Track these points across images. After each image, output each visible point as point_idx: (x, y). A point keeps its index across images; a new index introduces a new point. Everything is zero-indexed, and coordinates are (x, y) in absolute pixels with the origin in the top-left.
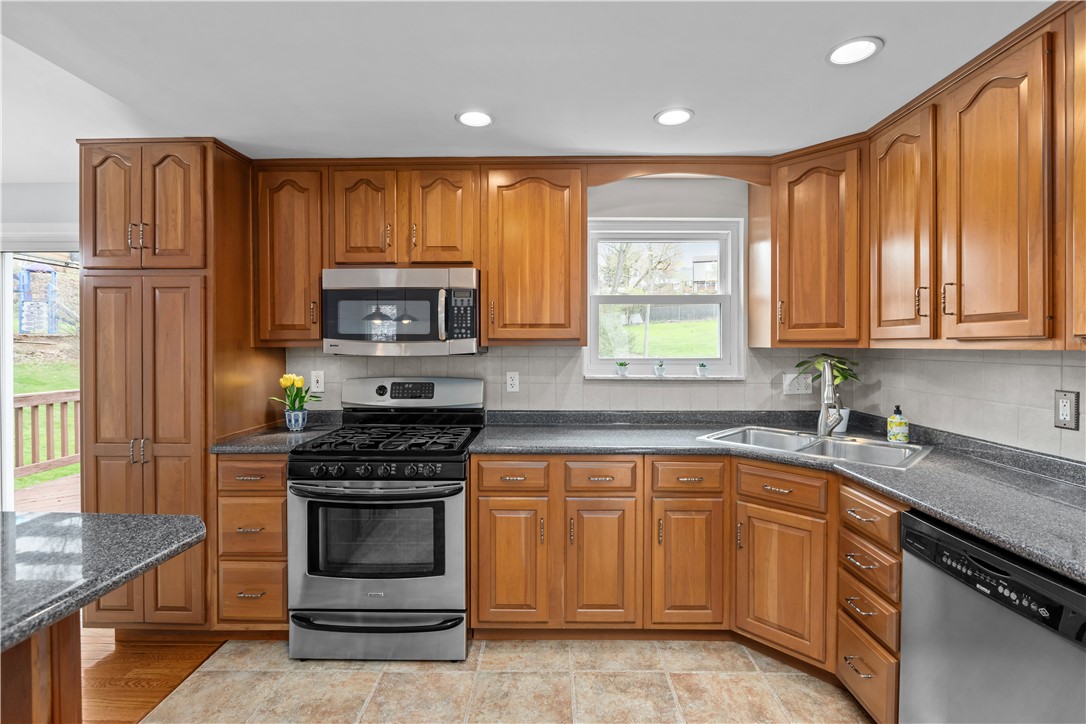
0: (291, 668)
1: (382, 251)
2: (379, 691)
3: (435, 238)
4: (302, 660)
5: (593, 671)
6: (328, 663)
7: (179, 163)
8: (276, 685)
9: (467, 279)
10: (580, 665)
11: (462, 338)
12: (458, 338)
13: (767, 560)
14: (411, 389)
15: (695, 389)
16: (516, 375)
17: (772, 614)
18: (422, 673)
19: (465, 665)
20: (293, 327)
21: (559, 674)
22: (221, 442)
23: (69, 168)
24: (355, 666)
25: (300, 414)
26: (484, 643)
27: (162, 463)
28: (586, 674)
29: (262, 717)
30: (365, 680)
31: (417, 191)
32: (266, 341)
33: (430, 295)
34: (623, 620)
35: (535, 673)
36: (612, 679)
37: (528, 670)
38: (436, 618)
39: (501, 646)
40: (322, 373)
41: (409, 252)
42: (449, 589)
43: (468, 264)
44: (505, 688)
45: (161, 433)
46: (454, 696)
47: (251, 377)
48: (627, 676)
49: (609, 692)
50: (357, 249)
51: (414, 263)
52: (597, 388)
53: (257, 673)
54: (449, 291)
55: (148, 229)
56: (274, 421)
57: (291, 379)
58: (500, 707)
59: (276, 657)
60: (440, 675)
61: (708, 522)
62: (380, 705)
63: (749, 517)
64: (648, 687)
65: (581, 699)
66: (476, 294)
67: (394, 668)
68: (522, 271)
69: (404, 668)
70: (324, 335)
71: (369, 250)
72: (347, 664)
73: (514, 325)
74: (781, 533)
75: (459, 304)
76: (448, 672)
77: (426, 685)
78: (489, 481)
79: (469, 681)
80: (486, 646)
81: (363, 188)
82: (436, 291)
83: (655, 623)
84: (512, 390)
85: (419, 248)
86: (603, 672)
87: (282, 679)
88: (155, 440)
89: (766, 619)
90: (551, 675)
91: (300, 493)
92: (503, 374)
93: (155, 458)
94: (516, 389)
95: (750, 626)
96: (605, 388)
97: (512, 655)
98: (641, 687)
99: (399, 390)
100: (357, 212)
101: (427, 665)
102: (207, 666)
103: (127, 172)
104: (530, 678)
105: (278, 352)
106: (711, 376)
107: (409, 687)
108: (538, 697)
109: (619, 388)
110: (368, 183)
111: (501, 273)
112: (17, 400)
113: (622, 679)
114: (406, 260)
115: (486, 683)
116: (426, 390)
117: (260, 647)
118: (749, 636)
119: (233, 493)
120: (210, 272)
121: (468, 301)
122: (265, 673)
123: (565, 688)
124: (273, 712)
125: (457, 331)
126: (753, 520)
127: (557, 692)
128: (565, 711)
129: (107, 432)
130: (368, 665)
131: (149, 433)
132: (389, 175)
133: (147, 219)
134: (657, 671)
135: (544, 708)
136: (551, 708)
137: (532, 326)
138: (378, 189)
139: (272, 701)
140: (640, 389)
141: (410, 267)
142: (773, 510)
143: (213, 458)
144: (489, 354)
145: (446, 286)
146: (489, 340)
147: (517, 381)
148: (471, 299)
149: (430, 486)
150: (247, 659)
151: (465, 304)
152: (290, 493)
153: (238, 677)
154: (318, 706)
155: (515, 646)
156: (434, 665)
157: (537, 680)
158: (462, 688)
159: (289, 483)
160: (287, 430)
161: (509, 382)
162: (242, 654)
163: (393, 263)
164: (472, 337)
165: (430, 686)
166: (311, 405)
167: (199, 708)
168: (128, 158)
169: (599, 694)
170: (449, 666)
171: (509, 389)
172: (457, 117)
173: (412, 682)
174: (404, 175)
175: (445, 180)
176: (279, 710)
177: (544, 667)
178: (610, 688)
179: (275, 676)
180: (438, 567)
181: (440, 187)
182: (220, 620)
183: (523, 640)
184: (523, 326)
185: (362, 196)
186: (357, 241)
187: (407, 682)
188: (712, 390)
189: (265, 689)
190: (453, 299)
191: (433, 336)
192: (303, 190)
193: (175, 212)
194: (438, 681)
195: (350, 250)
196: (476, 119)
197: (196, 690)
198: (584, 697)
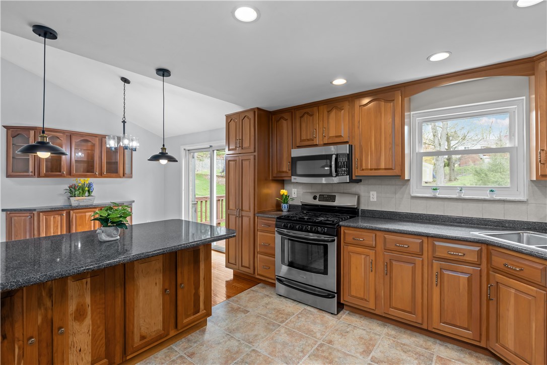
0: (276, 297)
1: (313, 140)
2: (300, 313)
3: (332, 133)
4: (280, 295)
5: (393, 339)
6: (288, 299)
7: (248, 118)
8: (269, 300)
9: (345, 149)
10: (388, 335)
11: (343, 175)
12: (341, 175)
13: (508, 310)
14: (327, 197)
15: (486, 205)
16: (375, 193)
17: (511, 345)
18: (318, 313)
19: (336, 317)
20: (283, 172)
21: (375, 334)
22: (258, 213)
23: (223, 124)
24: (296, 303)
25: (286, 205)
26: (348, 312)
27: (244, 218)
28: (389, 339)
29: (263, 307)
30: (297, 308)
31: (326, 113)
32: (276, 177)
33: (328, 157)
34: (415, 321)
35: (365, 330)
36: (401, 345)
37: (362, 328)
38: (324, 293)
39: (355, 315)
40: (296, 190)
41: (323, 140)
42: (329, 282)
43: (347, 142)
44: (348, 330)
45: (243, 209)
46: (326, 325)
47: (271, 190)
48: (411, 348)
49: (397, 349)
50: (304, 140)
51: (324, 144)
52: (419, 201)
53: (266, 295)
54: (337, 155)
55: (241, 140)
56: (278, 207)
57: (284, 192)
58: (343, 335)
59: (272, 292)
60: (324, 316)
61: (469, 280)
62: (299, 317)
63: (497, 282)
64: (420, 355)
65: (380, 346)
66: (349, 156)
67: (309, 308)
68: (371, 144)
69: (312, 309)
70: (292, 175)
71: (308, 140)
72: (293, 301)
73: (367, 169)
74: (516, 296)
75: (341, 161)
76: (328, 317)
77: (318, 317)
78: (349, 239)
79: (335, 322)
80: (348, 313)
81: (306, 115)
82: (332, 155)
83: (434, 328)
84: (373, 200)
85: (327, 138)
86: (399, 341)
87: (272, 299)
88: (242, 210)
89: (507, 346)
90: (371, 333)
91: (280, 233)
92: (369, 193)
93: (242, 216)
94: (375, 200)
95: (497, 348)
96: (424, 202)
97: (357, 320)
98: (415, 354)
99: (322, 198)
100: (304, 125)
101: (321, 311)
102: (253, 288)
103: (236, 123)
104: (361, 330)
105: (282, 182)
106: (498, 198)
107: (311, 316)
108: (361, 338)
109: (432, 202)
110: (308, 113)
111: (361, 146)
112: (217, 197)
113: (407, 347)
114: (322, 143)
115: (342, 325)
116: (332, 198)
117: (269, 288)
118: (498, 355)
119: (262, 231)
120: (256, 154)
121: (345, 159)
122: (268, 296)
123: (375, 340)
124: (266, 307)
125: (341, 172)
126: (500, 284)
127: (371, 340)
128: (370, 347)
129: (231, 207)
130: (300, 304)
131: (240, 208)
132: (315, 109)
133: (241, 138)
134: (430, 352)
135: (361, 343)
136: (365, 344)
137: (375, 169)
138: (311, 115)
139: (267, 304)
140: (446, 203)
141: (324, 146)
142: (511, 280)
143: (256, 217)
144: (362, 183)
145: (336, 153)
146: (356, 176)
147: (375, 196)
148: (346, 158)
149: (323, 237)
150: (264, 290)
151: (344, 161)
152: (276, 233)
153: (260, 294)
154: (279, 311)
155: (361, 317)
156: (324, 312)
157: (364, 332)
158: (331, 323)
159: (276, 229)
160: (282, 211)
161: (371, 196)
162: (263, 288)
163: (317, 145)
164: (347, 175)
165: (319, 318)
166: (291, 202)
167: (247, 299)
168: (236, 119)
169: (391, 348)
170: (329, 314)
171: (371, 200)
172: (331, 83)
173: (313, 315)
174: (321, 108)
175: (337, 108)
176: (268, 307)
177: (370, 329)
178: (398, 348)
179: (270, 297)
180: (325, 272)
181: (334, 111)
182: (258, 274)
183: (366, 316)
184: (371, 169)
185: (306, 119)
186: (304, 137)
187: (311, 314)
188: (500, 206)
189: (266, 300)
190: (339, 159)
191: (330, 175)
192: (286, 120)
193: (247, 134)
194: (323, 318)
195: (301, 141)
196: (339, 82)
197: (248, 294)
198: (383, 346)
